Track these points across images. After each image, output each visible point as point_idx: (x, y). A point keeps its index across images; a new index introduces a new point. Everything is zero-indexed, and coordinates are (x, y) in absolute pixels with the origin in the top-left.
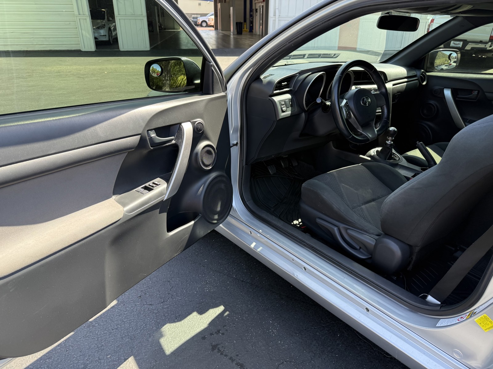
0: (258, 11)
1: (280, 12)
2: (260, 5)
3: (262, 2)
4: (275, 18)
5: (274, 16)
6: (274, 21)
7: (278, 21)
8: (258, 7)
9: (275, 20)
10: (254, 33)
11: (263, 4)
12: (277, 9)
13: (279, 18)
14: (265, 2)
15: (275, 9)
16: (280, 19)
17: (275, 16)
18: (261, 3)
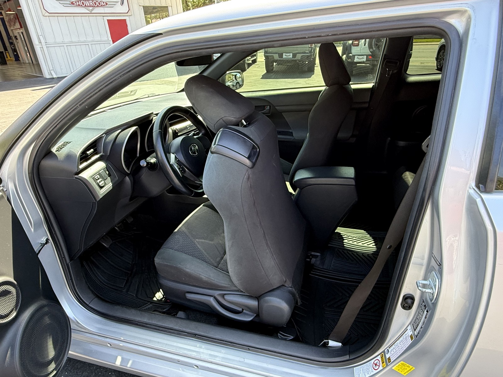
0: (18, 37)
1: (45, 38)
2: (18, 31)
3: (19, 28)
4: (42, 45)
5: (39, 43)
6: (42, 49)
7: (47, 49)
8: (16, 34)
9: (42, 47)
10: (22, 62)
11: (22, 31)
12: (40, 35)
13: (46, 45)
14: (23, 29)
15: (38, 36)
16: (48, 46)
17: (41, 43)
18: (19, 30)
